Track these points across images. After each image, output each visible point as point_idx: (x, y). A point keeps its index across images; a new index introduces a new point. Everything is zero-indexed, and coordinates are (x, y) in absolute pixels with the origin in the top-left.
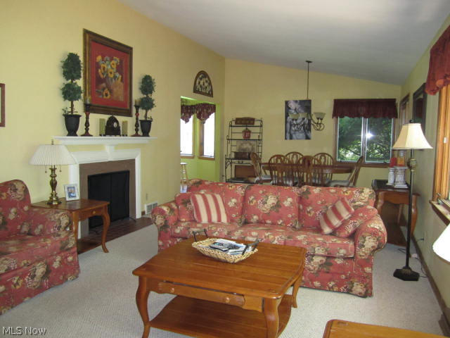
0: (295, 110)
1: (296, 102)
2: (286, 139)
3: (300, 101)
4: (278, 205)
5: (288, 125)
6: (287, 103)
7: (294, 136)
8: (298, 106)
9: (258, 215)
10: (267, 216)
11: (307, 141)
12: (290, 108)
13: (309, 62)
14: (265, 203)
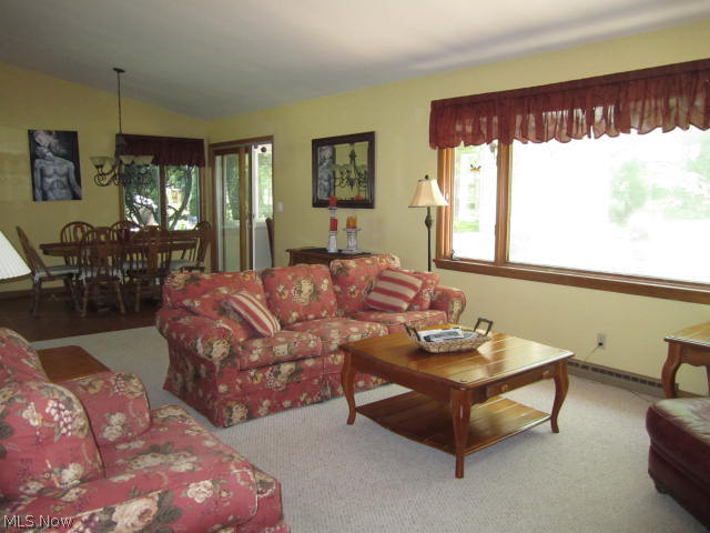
0: (49, 147)
1: (50, 133)
2: (35, 199)
3: (57, 132)
4: (316, 292)
5: (38, 176)
6: (31, 134)
7: (50, 194)
8: (52, 141)
9: (297, 310)
10: (308, 309)
11: (77, 202)
12: (39, 145)
13: (119, 71)
14: (300, 292)
